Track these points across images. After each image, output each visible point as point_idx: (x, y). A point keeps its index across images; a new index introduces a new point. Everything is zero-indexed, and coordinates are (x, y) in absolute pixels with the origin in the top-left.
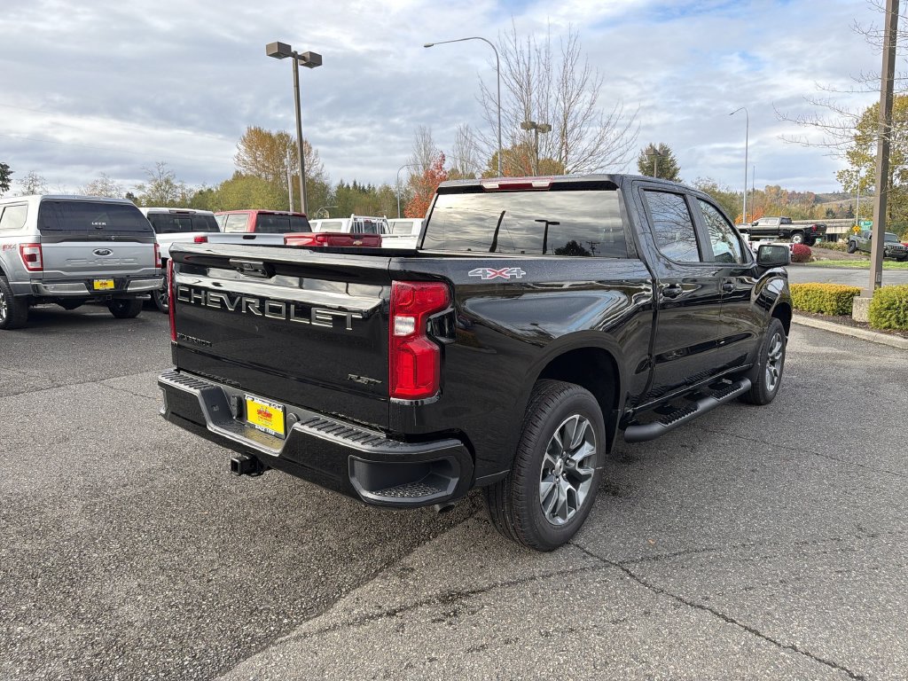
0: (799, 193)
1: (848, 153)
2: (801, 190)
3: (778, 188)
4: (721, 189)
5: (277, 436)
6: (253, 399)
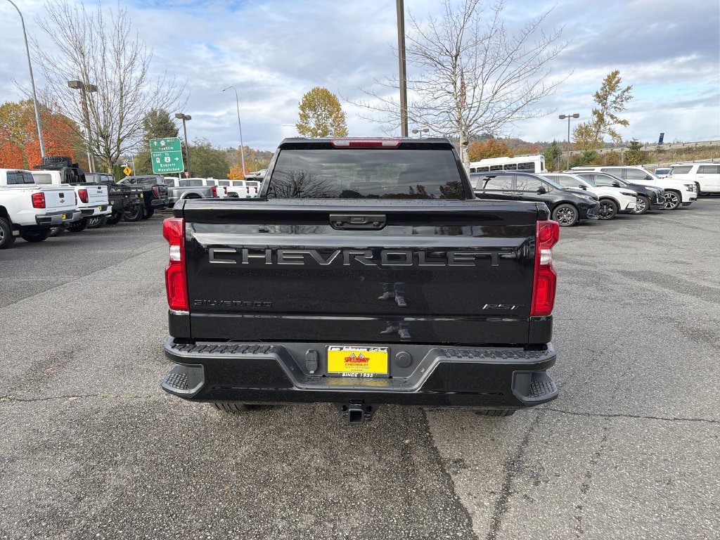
0: (262, 152)
1: (297, 125)
2: (263, 150)
3: (247, 147)
4: (215, 147)
5: (377, 377)
6: (341, 349)
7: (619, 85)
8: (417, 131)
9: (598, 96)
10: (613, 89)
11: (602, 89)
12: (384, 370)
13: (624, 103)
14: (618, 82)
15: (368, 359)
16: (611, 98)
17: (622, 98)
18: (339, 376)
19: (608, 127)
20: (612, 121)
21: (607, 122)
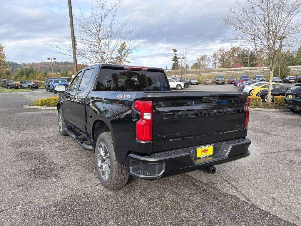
5: (210, 156)
6: (201, 147)
7: (125, 47)
8: (50, 59)
9: (119, 51)
10: (124, 49)
11: (120, 49)
12: (212, 153)
13: (128, 55)
14: (125, 46)
15: (208, 150)
16: (123, 52)
17: (128, 53)
18: (200, 158)
19: (123, 63)
20: (124, 61)
21: (123, 61)
